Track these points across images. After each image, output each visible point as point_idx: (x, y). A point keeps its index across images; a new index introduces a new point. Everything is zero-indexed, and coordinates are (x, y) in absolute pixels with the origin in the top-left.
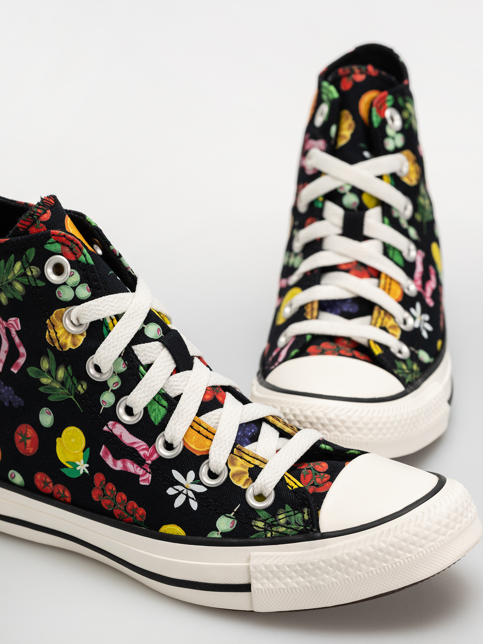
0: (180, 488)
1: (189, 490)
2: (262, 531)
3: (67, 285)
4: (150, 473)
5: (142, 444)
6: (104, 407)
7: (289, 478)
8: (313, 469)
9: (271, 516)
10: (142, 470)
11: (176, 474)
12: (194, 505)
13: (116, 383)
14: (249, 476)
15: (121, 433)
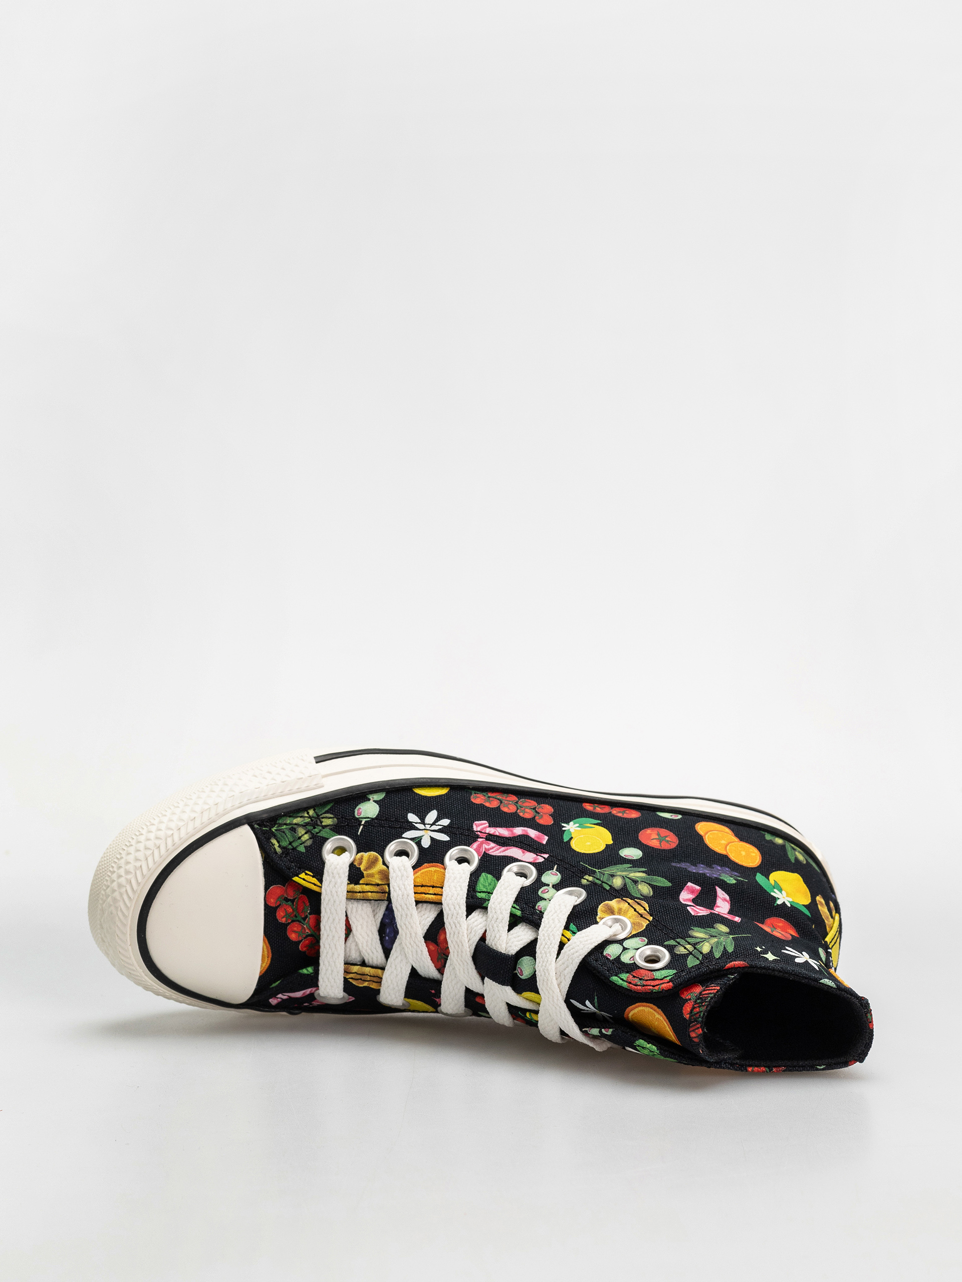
0: (434, 828)
1: (425, 829)
2: (321, 815)
3: (636, 949)
4: (477, 831)
5: (497, 852)
6: (553, 870)
7: (315, 885)
8: (301, 922)
9: (318, 834)
10: (487, 832)
11: (444, 837)
12: (412, 818)
13: (543, 892)
14: (360, 868)
15: (523, 855)
